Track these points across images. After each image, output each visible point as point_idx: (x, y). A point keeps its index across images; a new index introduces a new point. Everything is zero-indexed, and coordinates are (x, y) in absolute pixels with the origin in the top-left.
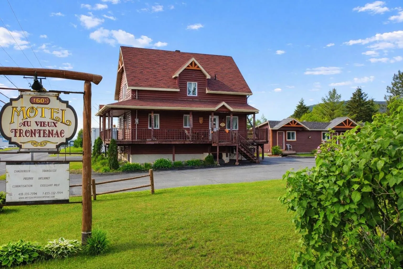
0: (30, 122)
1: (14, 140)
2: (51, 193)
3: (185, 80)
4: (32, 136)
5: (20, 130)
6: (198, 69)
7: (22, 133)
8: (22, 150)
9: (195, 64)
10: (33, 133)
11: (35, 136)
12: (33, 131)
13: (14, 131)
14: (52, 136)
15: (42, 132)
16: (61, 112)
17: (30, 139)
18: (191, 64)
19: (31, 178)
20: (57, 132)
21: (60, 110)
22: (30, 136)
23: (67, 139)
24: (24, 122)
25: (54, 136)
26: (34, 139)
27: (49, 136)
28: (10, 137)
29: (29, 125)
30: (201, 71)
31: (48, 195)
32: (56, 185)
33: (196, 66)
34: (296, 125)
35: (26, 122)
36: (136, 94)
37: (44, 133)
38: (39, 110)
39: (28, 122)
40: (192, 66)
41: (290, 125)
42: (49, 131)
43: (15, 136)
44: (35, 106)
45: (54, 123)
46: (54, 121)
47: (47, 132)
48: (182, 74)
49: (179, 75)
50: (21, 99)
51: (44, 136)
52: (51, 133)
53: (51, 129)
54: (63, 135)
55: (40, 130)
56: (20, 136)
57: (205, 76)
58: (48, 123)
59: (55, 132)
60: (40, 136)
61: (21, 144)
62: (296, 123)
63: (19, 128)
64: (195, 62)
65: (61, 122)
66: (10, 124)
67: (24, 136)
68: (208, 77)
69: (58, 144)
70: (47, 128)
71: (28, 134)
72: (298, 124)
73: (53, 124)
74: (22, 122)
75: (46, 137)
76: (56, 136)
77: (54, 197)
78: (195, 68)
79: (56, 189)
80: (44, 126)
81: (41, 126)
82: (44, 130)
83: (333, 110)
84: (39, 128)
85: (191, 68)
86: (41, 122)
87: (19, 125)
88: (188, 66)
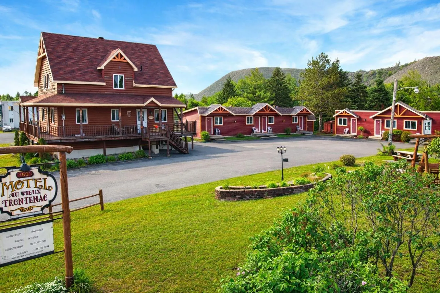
0: (18, 193)
1: (5, 209)
2: (39, 248)
3: (111, 73)
4: (20, 204)
5: (9, 201)
6: (124, 61)
7: (11, 203)
8: (12, 217)
9: (122, 56)
10: (21, 201)
11: (23, 204)
12: (21, 200)
13: (4, 202)
14: (37, 201)
15: (28, 199)
16: (43, 181)
17: (18, 206)
18: (117, 56)
19: (22, 240)
20: (41, 197)
21: (42, 179)
22: (18, 204)
23: (50, 202)
24: (13, 194)
25: (38, 201)
26: (22, 206)
27: (34, 202)
28: (2, 207)
29: (17, 195)
30: (128, 63)
31: (37, 251)
32: (43, 241)
33: (123, 58)
34: (223, 111)
35: (14, 194)
36: (62, 88)
37: (30, 200)
38: (25, 182)
39: (16, 193)
40: (118, 57)
41: (218, 111)
42: (34, 197)
43: (6, 206)
44: (21, 179)
45: (38, 190)
46: (37, 189)
47: (32, 199)
48: (108, 66)
49: (105, 67)
50: (9, 176)
51: (30, 202)
52: (36, 199)
53: (35, 195)
54: (46, 199)
55: (26, 198)
56: (10, 205)
57: (132, 68)
58: (33, 191)
59: (39, 198)
60: (27, 203)
61: (11, 212)
62: (223, 110)
63: (9, 199)
64: (121, 54)
65: (44, 189)
66: (1, 197)
67: (13, 205)
68: (136, 69)
69: (42, 207)
70: (32, 195)
71: (16, 203)
72: (225, 110)
73: (37, 192)
74: (11, 193)
75: (32, 203)
76: (41, 200)
77: (42, 251)
78: (122, 60)
79: (43, 245)
80: (29, 194)
81: (27, 195)
82: (30, 198)
83: (255, 89)
84: (25, 196)
85: (117, 60)
86: (27, 192)
87: (9, 197)
88: (114, 58)
